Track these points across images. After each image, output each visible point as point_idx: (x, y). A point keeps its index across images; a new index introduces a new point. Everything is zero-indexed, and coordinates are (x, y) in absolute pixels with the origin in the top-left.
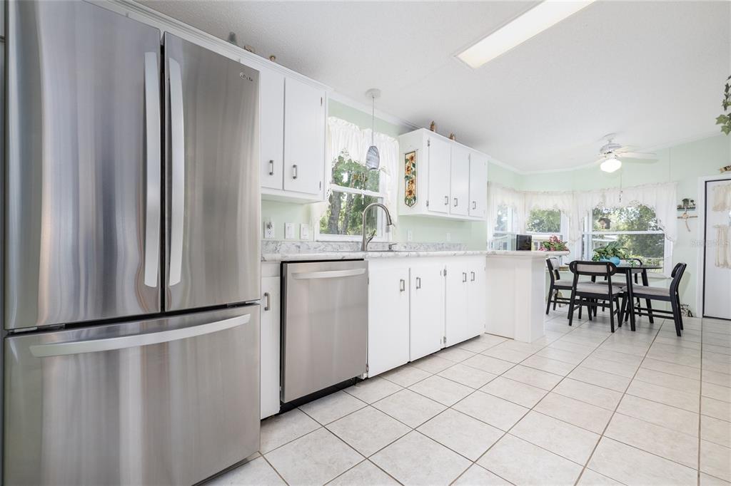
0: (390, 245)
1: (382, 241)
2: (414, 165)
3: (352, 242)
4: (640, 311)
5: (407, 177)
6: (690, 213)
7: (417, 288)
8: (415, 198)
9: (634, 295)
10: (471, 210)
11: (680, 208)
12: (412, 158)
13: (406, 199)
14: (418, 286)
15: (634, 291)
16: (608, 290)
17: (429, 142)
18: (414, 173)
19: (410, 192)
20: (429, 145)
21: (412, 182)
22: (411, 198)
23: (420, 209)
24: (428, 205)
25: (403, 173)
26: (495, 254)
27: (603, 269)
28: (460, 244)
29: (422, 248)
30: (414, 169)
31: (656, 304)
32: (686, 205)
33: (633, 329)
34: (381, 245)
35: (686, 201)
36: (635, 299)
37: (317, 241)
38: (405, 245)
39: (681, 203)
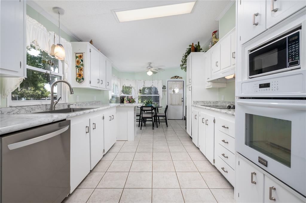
0: (68, 105)
1: (62, 103)
2: (82, 61)
3: (42, 105)
4: (159, 121)
5: (77, 66)
6: (165, 90)
7: (93, 129)
8: (83, 79)
9: (157, 116)
10: (107, 86)
11: (163, 88)
12: (81, 57)
13: (77, 79)
14: (94, 128)
15: (157, 115)
16: (151, 115)
17: (90, 50)
18: (82, 65)
19: (80, 75)
20: (90, 52)
21: (81, 70)
22: (80, 78)
23: (86, 84)
24: (90, 83)
25: (75, 64)
26: (120, 106)
27: (150, 108)
28: (100, 101)
29: (84, 105)
30: (82, 63)
31: (161, 118)
32: (164, 87)
33: (157, 127)
34: (62, 105)
35: (164, 86)
36: (157, 117)
37: (11, 107)
38: (76, 104)
39: (163, 87)
